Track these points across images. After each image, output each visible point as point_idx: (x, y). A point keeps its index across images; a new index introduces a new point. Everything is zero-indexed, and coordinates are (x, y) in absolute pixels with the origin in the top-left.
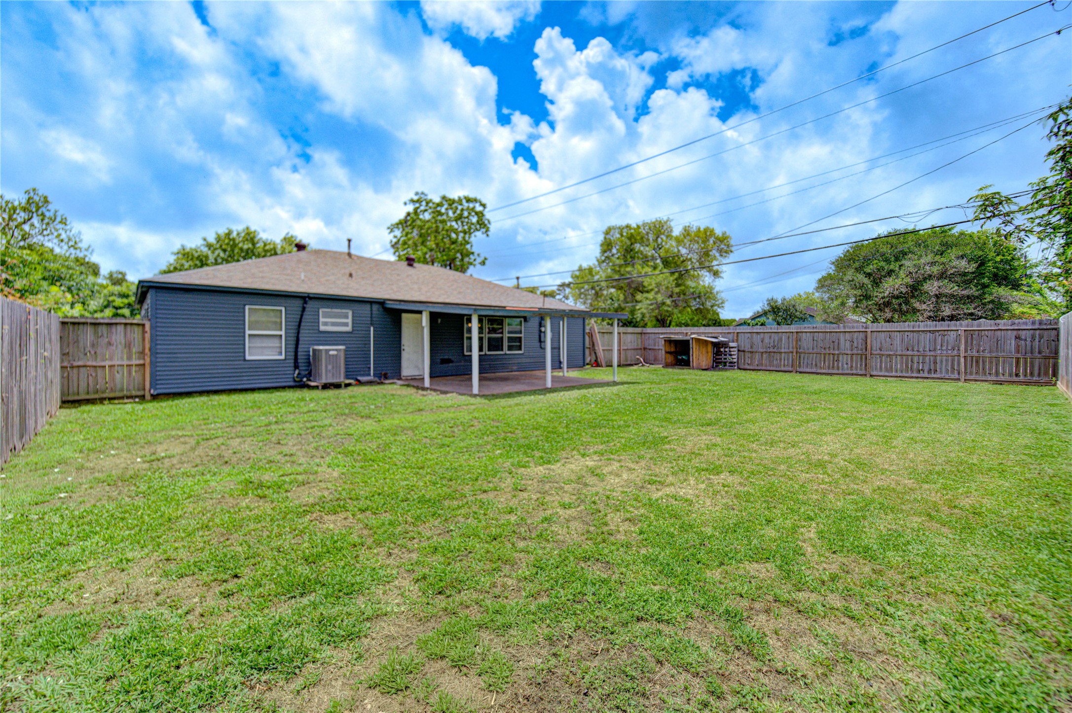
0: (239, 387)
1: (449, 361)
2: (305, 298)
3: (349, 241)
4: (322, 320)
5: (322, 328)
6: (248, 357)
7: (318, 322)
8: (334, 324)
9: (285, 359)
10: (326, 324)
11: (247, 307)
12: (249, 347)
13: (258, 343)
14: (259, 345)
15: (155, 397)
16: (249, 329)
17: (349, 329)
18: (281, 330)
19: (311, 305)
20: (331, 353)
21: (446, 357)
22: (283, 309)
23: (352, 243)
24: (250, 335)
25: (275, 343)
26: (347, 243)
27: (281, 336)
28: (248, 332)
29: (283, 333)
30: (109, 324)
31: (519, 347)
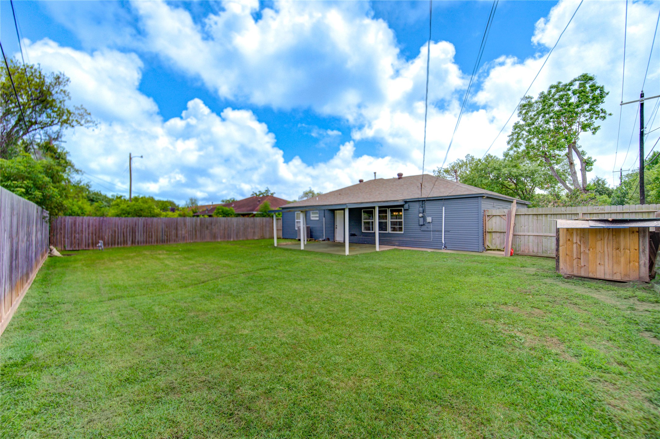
1: (354, 235)
3: (375, 173)
4: (311, 215)
5: (312, 219)
6: (296, 229)
8: (315, 217)
11: (296, 213)
17: (317, 219)
26: (374, 174)
28: (296, 221)
31: (400, 229)
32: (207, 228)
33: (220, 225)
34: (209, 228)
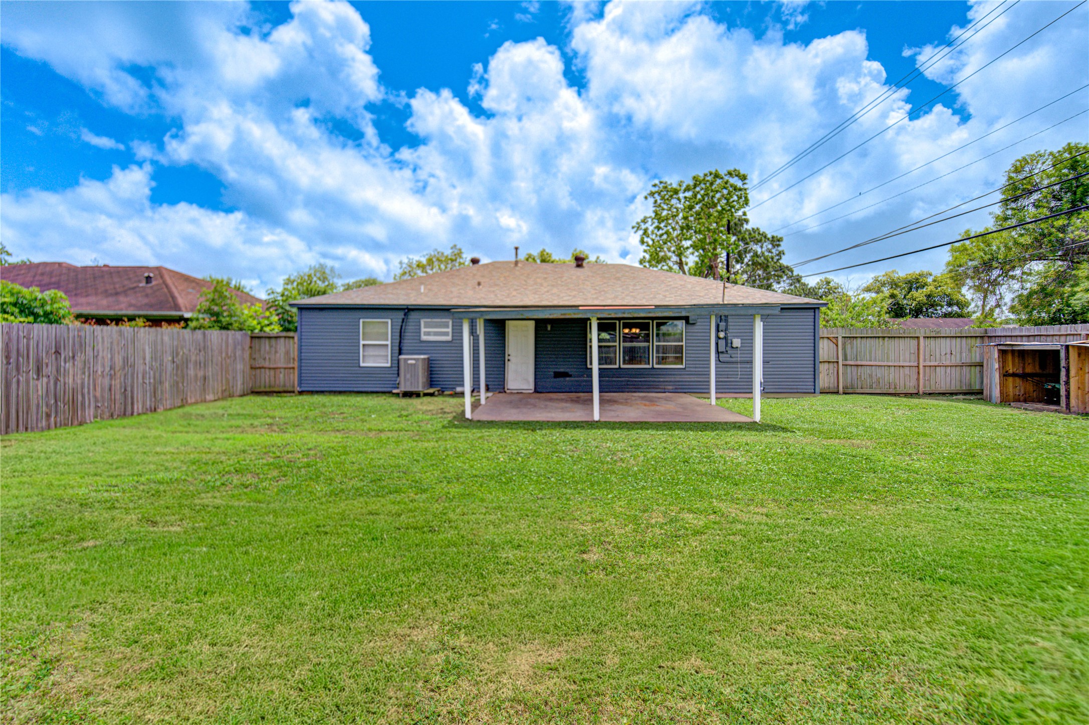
0: (355, 389)
1: (565, 375)
2: (408, 310)
3: (517, 249)
4: (423, 330)
5: (424, 338)
6: (362, 364)
7: (420, 332)
8: (436, 334)
9: (391, 367)
10: (428, 334)
11: (361, 321)
12: (364, 356)
13: (370, 352)
14: (372, 353)
15: (301, 393)
16: (363, 340)
17: (449, 338)
18: (387, 340)
19: (413, 316)
20: (410, 362)
21: (562, 370)
22: (389, 321)
23: (519, 251)
24: (364, 345)
25: (382, 352)
26: (514, 251)
27: (387, 345)
28: (362, 342)
29: (389, 343)
30: (276, 338)
31: (679, 360)
32: (39, 371)
33: (96, 357)
34: (49, 370)
